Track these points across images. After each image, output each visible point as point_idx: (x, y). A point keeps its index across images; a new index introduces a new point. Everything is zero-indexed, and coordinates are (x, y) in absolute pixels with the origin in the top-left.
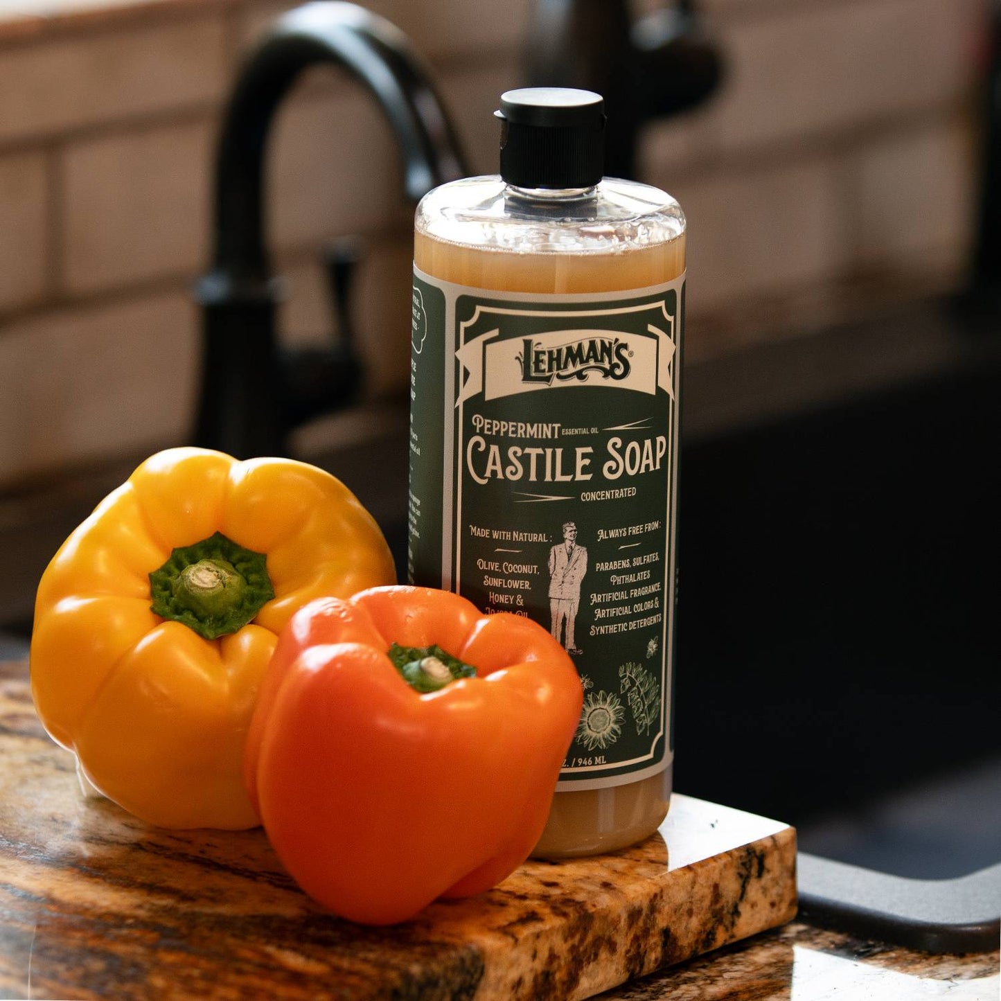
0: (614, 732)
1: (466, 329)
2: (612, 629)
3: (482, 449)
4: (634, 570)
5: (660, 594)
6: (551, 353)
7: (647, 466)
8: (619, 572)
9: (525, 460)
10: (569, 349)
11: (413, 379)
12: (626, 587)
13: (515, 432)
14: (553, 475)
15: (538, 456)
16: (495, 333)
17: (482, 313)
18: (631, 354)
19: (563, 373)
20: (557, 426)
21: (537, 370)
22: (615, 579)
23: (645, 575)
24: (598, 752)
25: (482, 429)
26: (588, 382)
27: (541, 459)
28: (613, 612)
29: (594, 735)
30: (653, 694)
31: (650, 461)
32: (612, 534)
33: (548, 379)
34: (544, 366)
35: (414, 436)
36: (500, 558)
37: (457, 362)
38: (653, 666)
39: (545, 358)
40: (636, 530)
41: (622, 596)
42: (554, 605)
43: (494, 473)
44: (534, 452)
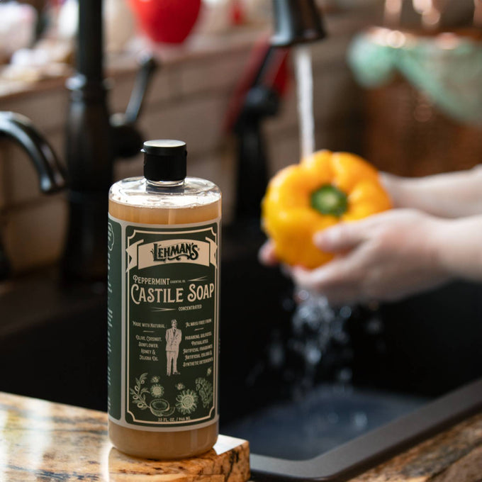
0: (194, 406)
1: (130, 240)
2: (193, 364)
3: (137, 289)
4: (201, 339)
5: (212, 349)
6: (165, 249)
7: (206, 296)
8: (195, 340)
9: (155, 294)
10: (173, 247)
11: (109, 261)
12: (198, 346)
13: (151, 282)
14: (167, 300)
15: (161, 292)
16: (142, 241)
17: (136, 233)
18: (199, 249)
19: (170, 257)
20: (168, 279)
21: (160, 256)
22: (193, 343)
23: (206, 341)
24: (187, 415)
25: (137, 281)
26: (181, 261)
27: (162, 293)
28: (192, 357)
29: (185, 408)
30: (210, 391)
31: (207, 294)
32: (192, 324)
33: (164, 260)
34: (163, 255)
35: (110, 285)
36: (146, 335)
37: (127, 253)
38: (210, 379)
39: (163, 251)
40: (202, 323)
41: (197, 350)
42: (168, 354)
43: (142, 299)
44: (159, 290)
